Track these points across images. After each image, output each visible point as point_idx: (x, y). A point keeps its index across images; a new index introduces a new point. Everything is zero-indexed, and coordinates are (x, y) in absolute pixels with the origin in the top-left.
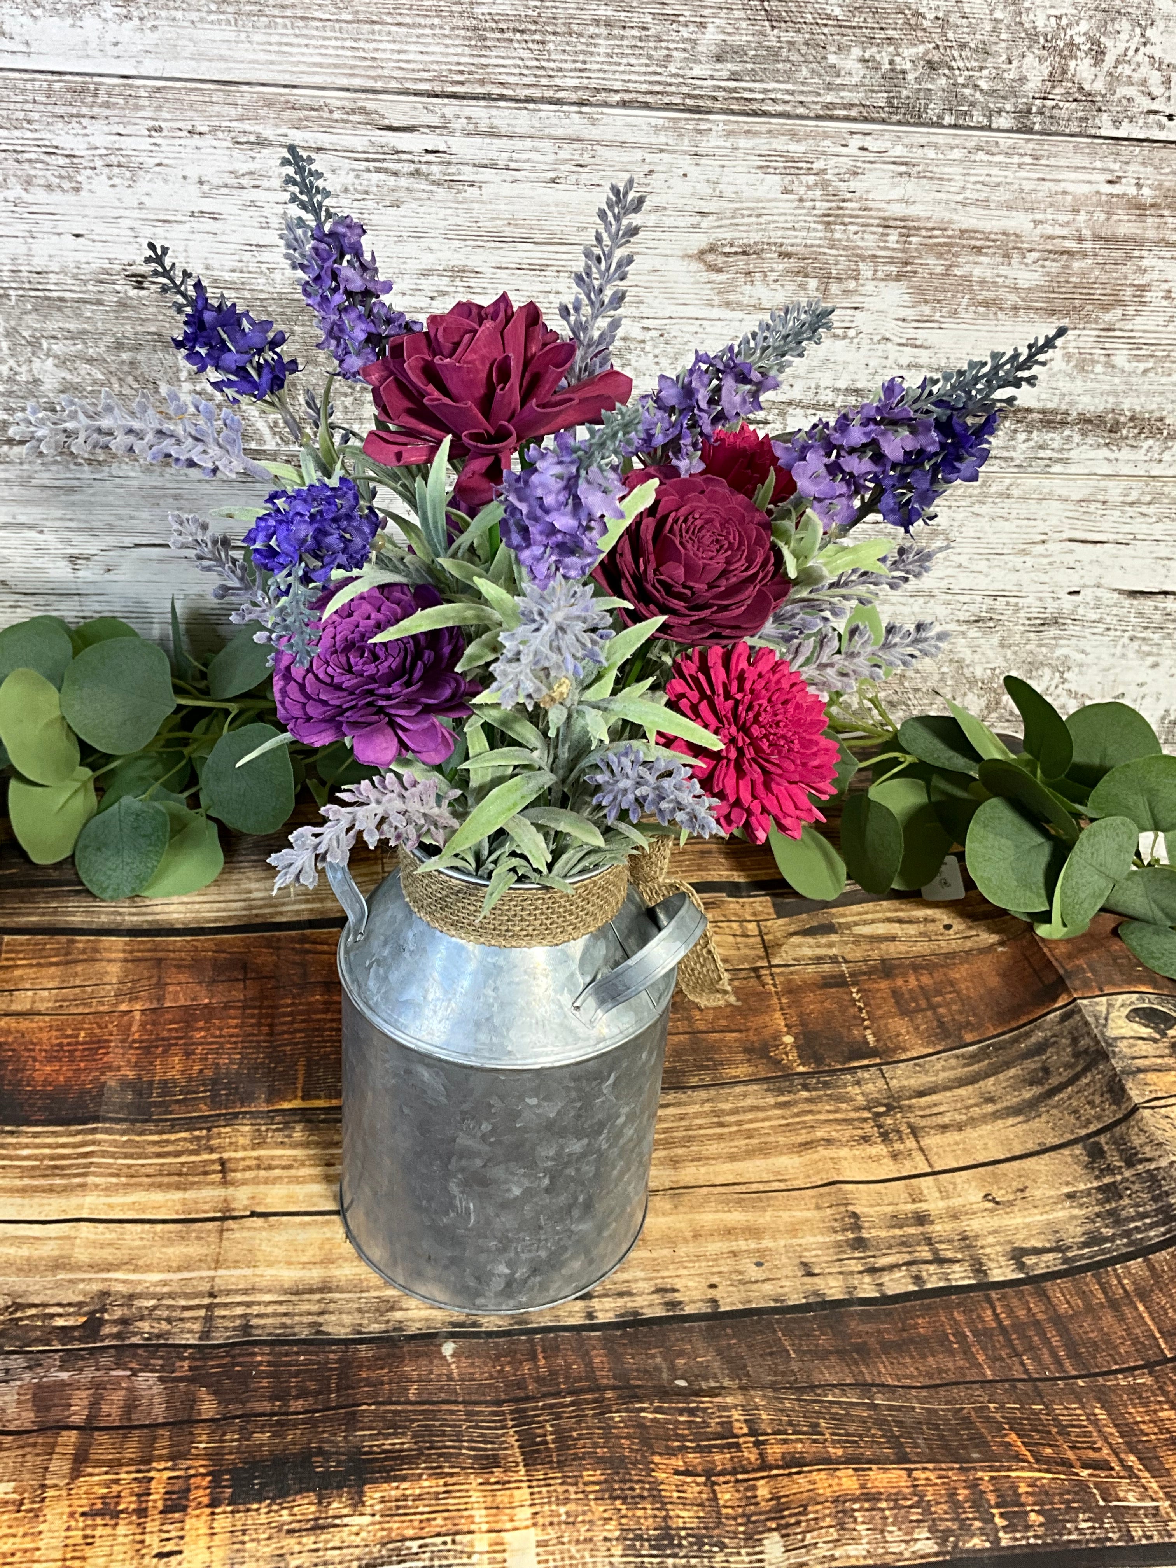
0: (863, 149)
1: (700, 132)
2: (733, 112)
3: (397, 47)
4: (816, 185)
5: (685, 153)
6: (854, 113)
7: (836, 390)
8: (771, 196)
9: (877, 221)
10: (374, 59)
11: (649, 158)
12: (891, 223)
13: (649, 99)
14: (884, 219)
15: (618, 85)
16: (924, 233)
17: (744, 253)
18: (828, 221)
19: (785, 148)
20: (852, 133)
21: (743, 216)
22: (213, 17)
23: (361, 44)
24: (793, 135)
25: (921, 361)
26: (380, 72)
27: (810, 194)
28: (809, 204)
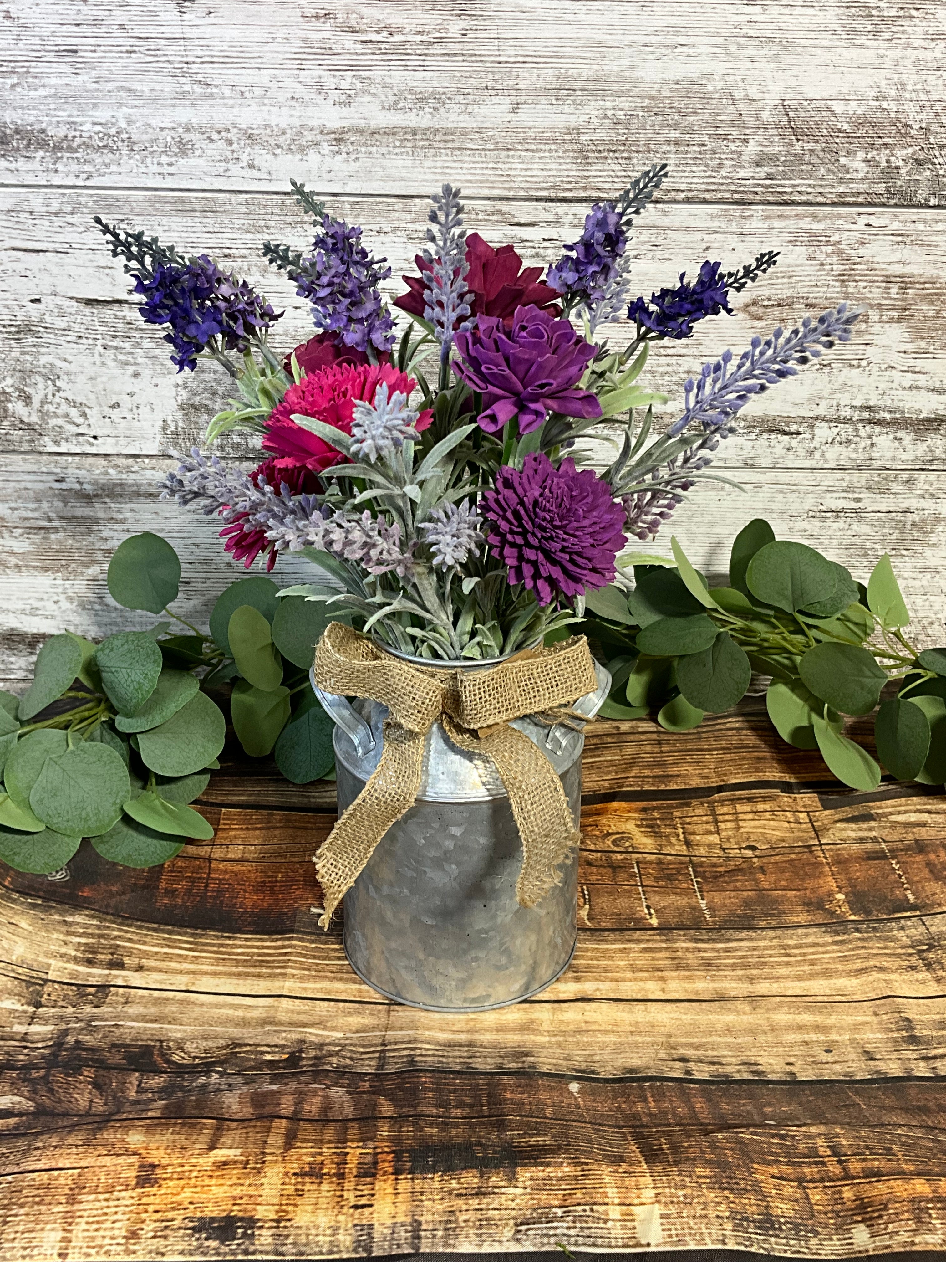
0: (868, 225)
1: (745, 218)
2: (770, 203)
3: (524, 166)
4: (833, 253)
5: (734, 233)
6: (860, 199)
7: (853, 407)
8: (799, 262)
9: (881, 279)
10: (509, 175)
11: (706, 237)
12: (892, 279)
13: (707, 195)
14: (887, 276)
15: (683, 187)
16: (918, 286)
17: (779, 305)
18: (843, 279)
19: (809, 227)
20: (859, 214)
21: (778, 278)
22: (397, 150)
23: (500, 165)
24: (814, 216)
25: (920, 384)
26: (512, 184)
27: (829, 260)
28: (828, 267)
